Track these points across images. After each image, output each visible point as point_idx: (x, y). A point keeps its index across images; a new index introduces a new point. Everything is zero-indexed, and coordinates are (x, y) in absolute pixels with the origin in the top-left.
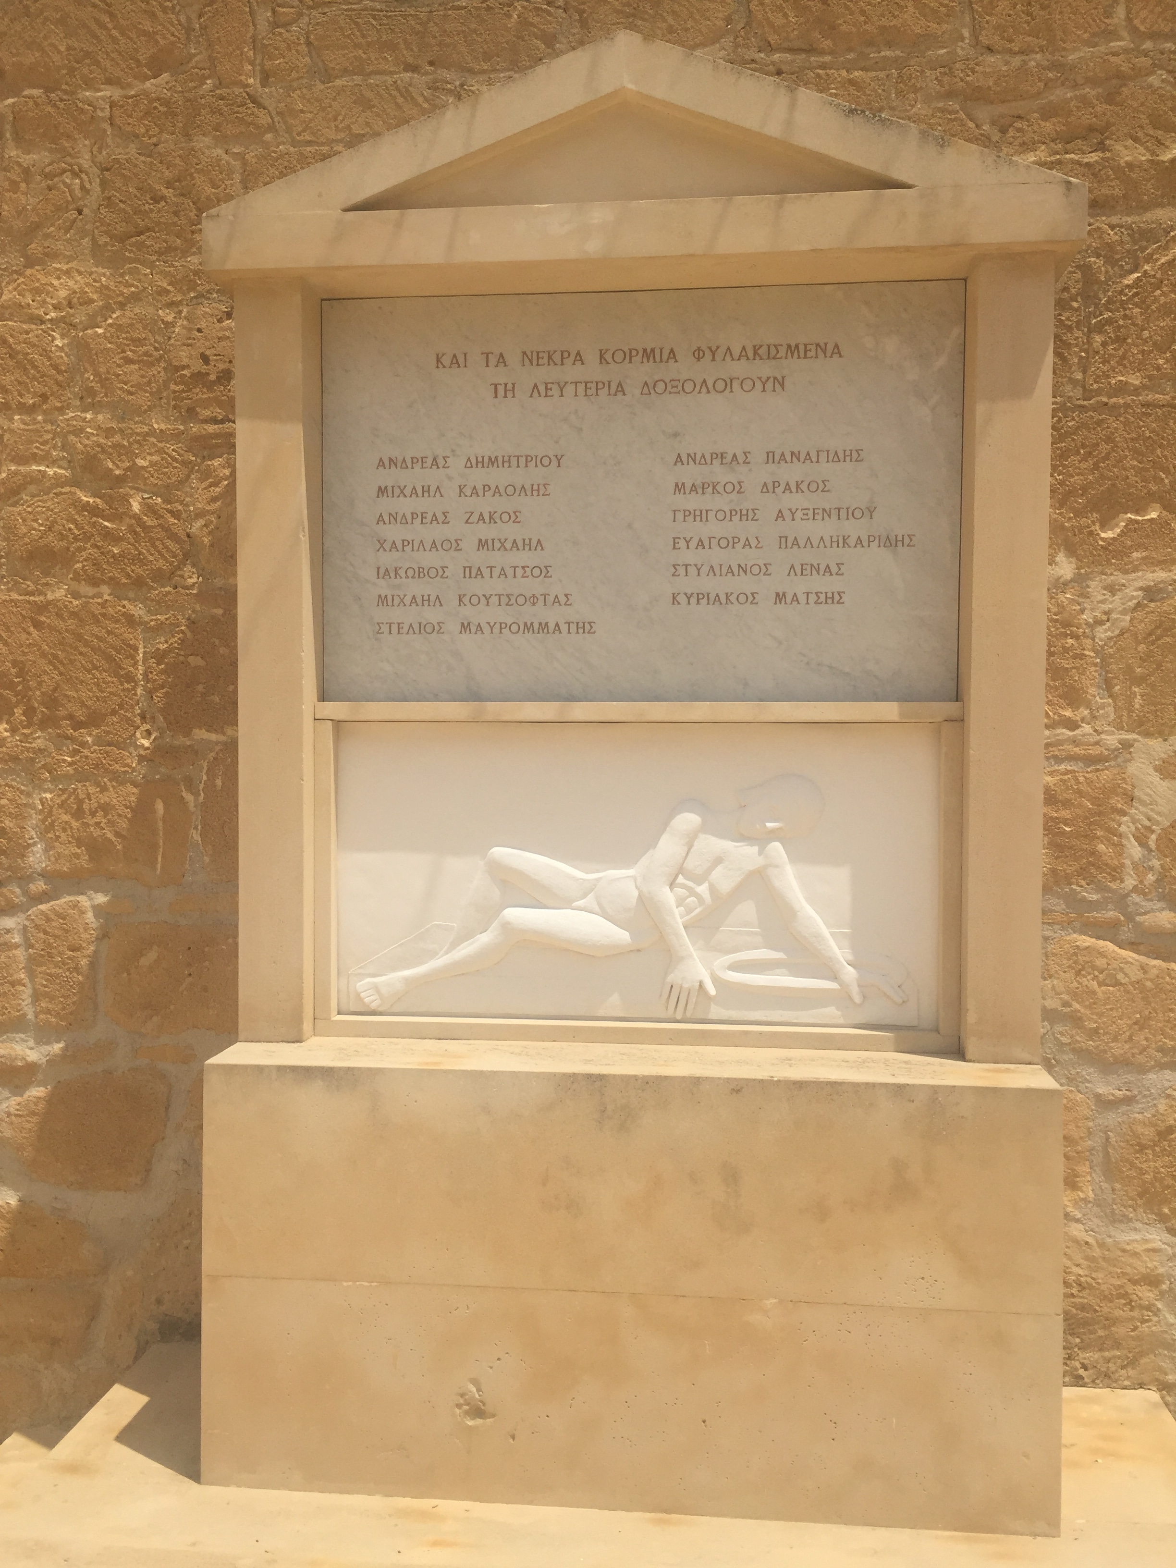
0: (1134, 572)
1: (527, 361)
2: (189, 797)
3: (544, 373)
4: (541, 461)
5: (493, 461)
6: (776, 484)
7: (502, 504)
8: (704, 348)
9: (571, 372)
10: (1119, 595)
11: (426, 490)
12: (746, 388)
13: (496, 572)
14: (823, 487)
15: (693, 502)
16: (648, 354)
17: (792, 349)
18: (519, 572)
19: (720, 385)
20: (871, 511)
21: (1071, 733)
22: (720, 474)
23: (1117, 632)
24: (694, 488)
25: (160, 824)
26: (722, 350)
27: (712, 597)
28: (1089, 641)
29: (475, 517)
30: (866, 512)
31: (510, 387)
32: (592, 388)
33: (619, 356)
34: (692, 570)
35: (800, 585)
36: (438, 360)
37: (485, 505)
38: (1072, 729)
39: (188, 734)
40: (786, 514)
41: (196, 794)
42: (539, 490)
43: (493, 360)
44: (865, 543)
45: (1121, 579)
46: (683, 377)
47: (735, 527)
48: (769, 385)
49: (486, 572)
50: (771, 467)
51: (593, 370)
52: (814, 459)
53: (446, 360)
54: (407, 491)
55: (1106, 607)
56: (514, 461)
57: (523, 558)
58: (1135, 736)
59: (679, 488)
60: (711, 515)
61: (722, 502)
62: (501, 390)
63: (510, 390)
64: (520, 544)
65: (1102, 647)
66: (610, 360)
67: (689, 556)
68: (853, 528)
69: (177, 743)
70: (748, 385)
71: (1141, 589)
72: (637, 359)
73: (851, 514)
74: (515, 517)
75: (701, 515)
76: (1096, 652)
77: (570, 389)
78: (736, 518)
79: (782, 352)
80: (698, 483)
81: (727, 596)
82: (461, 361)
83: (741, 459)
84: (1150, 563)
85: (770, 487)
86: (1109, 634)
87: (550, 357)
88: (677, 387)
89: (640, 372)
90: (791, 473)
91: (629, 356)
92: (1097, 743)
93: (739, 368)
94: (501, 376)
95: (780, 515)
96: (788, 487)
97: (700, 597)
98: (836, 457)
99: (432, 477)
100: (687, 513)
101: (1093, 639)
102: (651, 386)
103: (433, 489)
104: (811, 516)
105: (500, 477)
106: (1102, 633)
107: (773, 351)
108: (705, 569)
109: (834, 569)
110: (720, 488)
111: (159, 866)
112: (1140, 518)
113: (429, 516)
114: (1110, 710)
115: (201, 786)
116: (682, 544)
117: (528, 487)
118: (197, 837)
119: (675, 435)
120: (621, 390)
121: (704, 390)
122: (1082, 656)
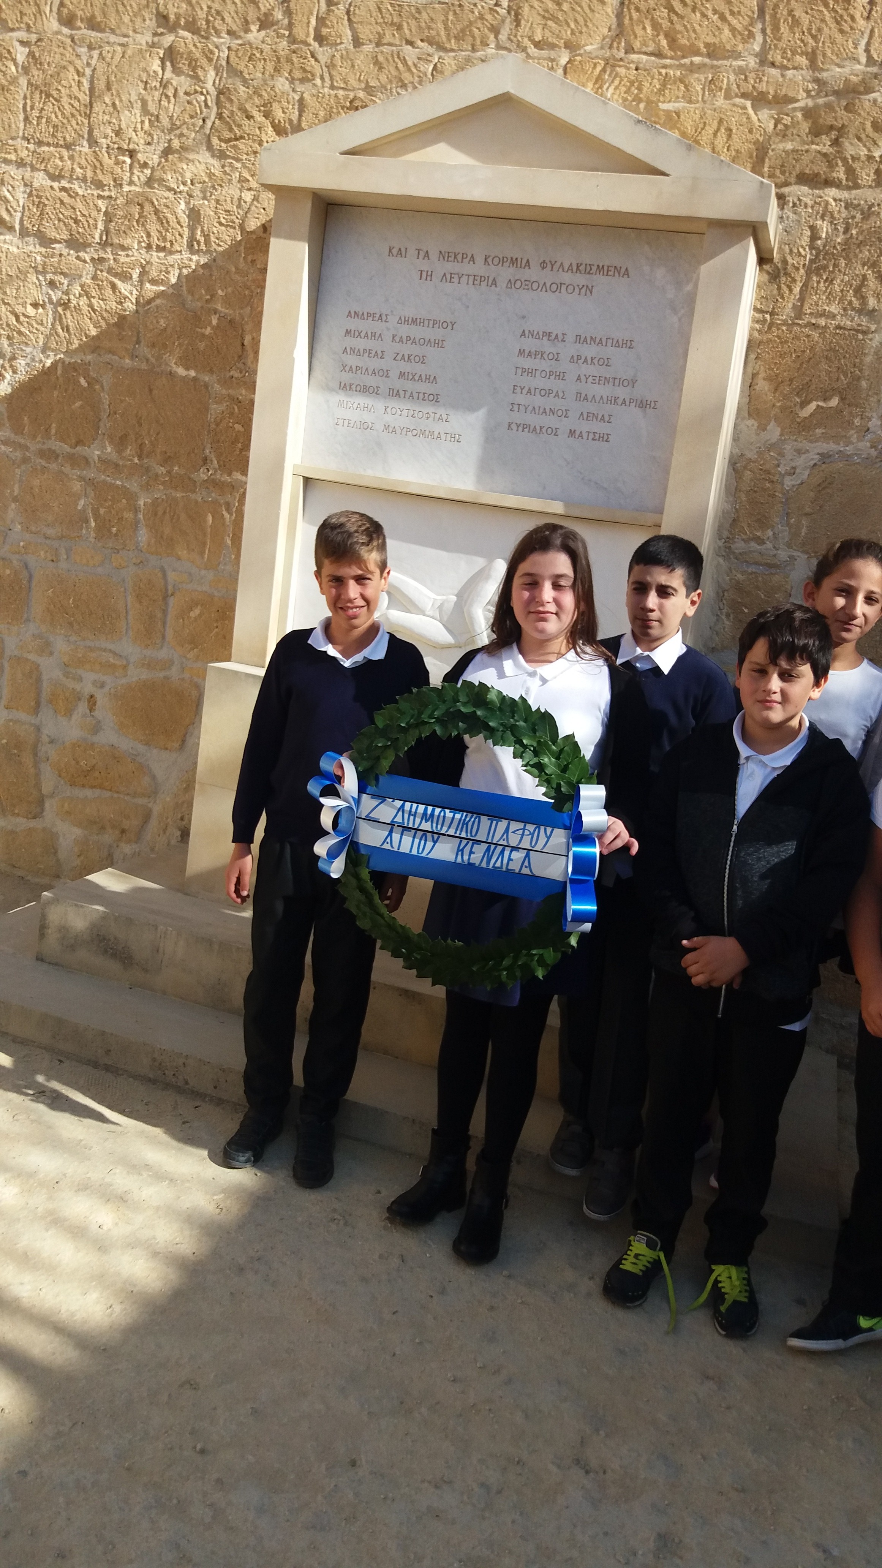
0: (816, 442)
1: (442, 258)
2: (227, 516)
3: (451, 267)
4: (443, 325)
5: (414, 321)
6: (579, 357)
7: (415, 350)
8: (547, 261)
9: (468, 268)
10: (804, 456)
11: (373, 335)
12: (570, 291)
13: (408, 394)
14: (606, 363)
15: (528, 363)
16: (514, 261)
17: (600, 269)
18: (421, 396)
19: (554, 287)
20: (633, 382)
21: (759, 547)
22: (547, 346)
23: (799, 482)
24: (530, 354)
25: (209, 530)
26: (558, 264)
27: (532, 428)
28: (779, 486)
29: (399, 357)
30: (631, 383)
31: (429, 273)
32: (477, 280)
33: (496, 260)
34: (522, 408)
35: (584, 427)
36: (390, 251)
37: (407, 349)
38: (760, 544)
39: (230, 475)
40: (583, 378)
41: (231, 514)
42: (439, 344)
43: (422, 254)
44: (627, 403)
45: (807, 445)
46: (532, 280)
47: (552, 383)
48: (583, 291)
49: (402, 394)
50: (578, 346)
51: (479, 268)
52: (604, 344)
53: (395, 251)
54: (363, 335)
55: (793, 464)
56: (426, 322)
57: (423, 387)
58: (799, 554)
59: (521, 352)
60: (538, 373)
61: (545, 365)
62: (424, 274)
63: (430, 275)
64: (424, 378)
65: (788, 491)
66: (490, 263)
67: (521, 399)
68: (622, 393)
69: (223, 479)
70: (570, 289)
71: (818, 454)
72: (506, 264)
73: (622, 383)
74: (423, 360)
75: (531, 372)
76: (784, 494)
77: (464, 279)
78: (552, 377)
79: (594, 268)
80: (533, 350)
81: (541, 428)
82: (403, 253)
83: (560, 338)
84: (826, 437)
85: (575, 358)
86: (793, 483)
87: (455, 257)
88: (528, 285)
89: (506, 273)
90: (590, 351)
91: (502, 261)
92: (775, 556)
93: (567, 277)
94: (425, 265)
95: (579, 379)
96: (586, 361)
97: (525, 427)
98: (617, 344)
99: (377, 327)
100: (524, 370)
101: (783, 484)
102: (513, 282)
103: (377, 335)
104: (597, 381)
105: (416, 332)
106: (788, 482)
107: (588, 268)
108: (530, 408)
109: (607, 419)
110: (545, 356)
111: (206, 556)
112: (825, 406)
113: (373, 352)
114: (786, 533)
115: (234, 509)
116: (518, 390)
117: (432, 341)
118: (229, 542)
119: (524, 317)
120: (494, 283)
121: (544, 289)
122: (773, 496)
